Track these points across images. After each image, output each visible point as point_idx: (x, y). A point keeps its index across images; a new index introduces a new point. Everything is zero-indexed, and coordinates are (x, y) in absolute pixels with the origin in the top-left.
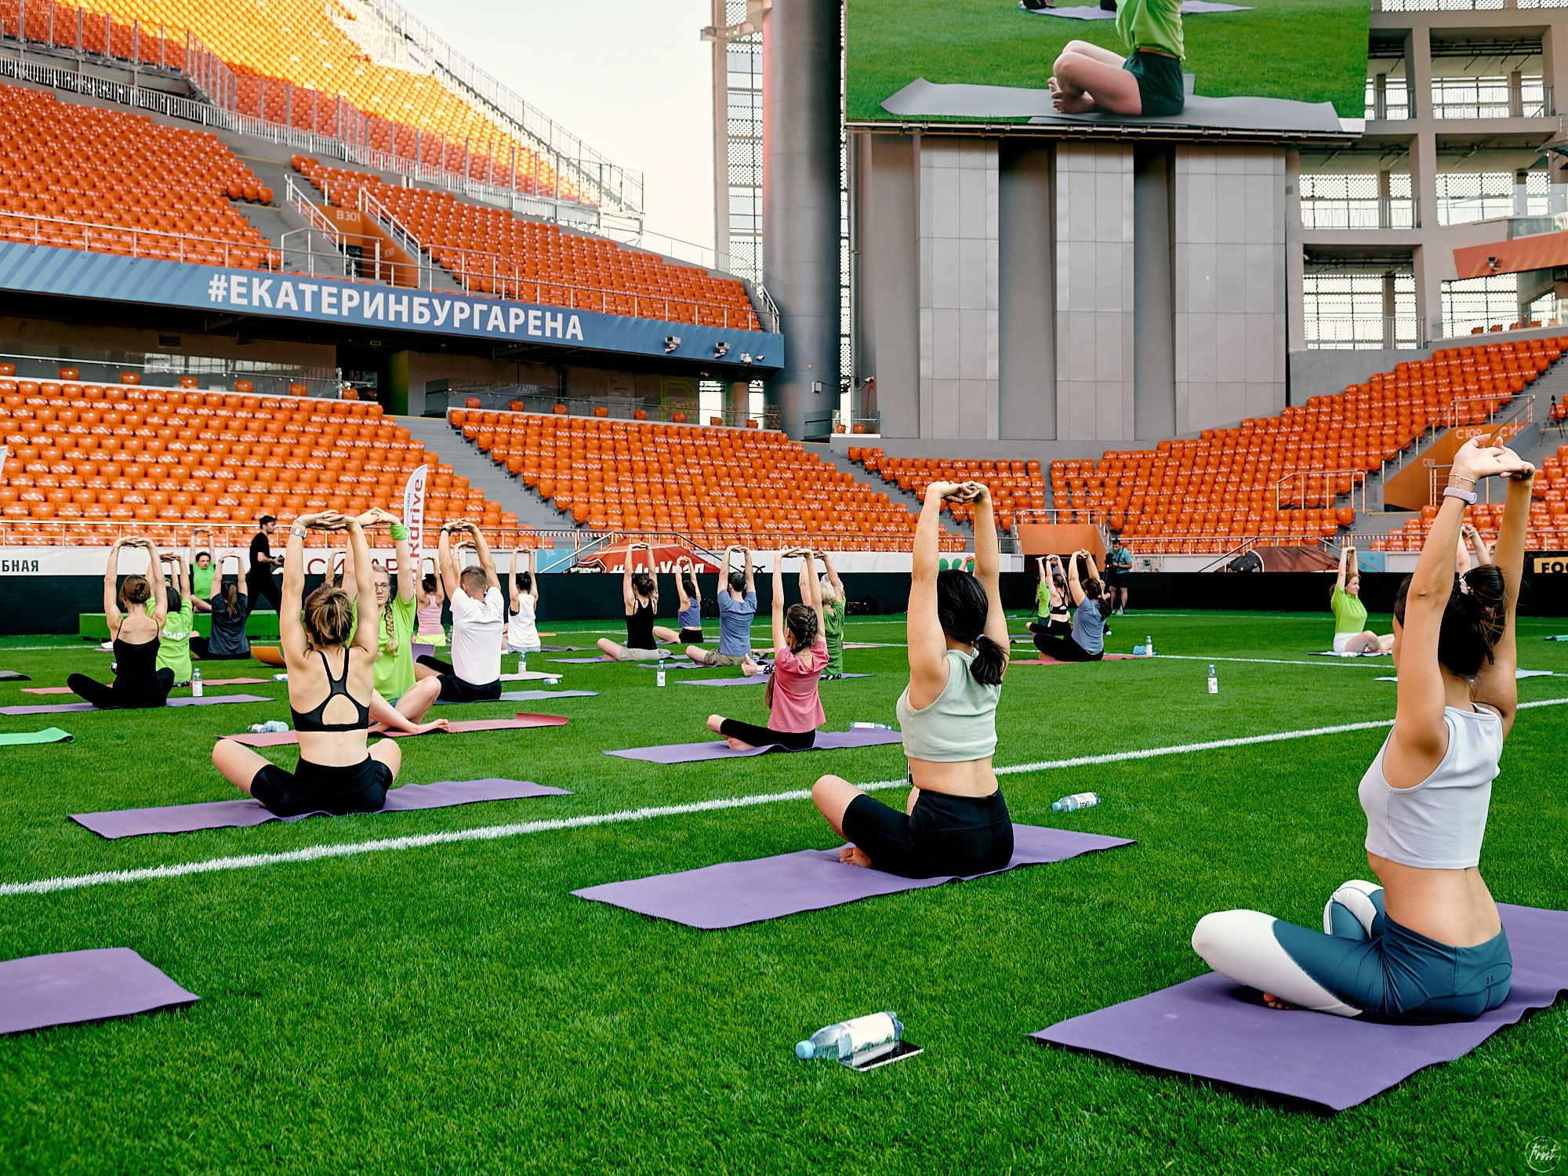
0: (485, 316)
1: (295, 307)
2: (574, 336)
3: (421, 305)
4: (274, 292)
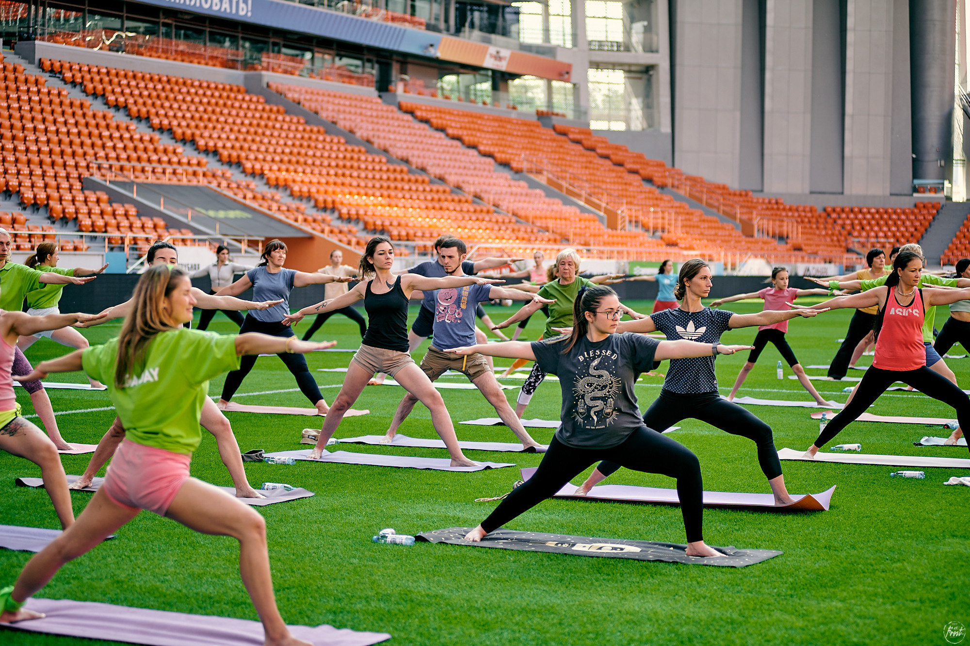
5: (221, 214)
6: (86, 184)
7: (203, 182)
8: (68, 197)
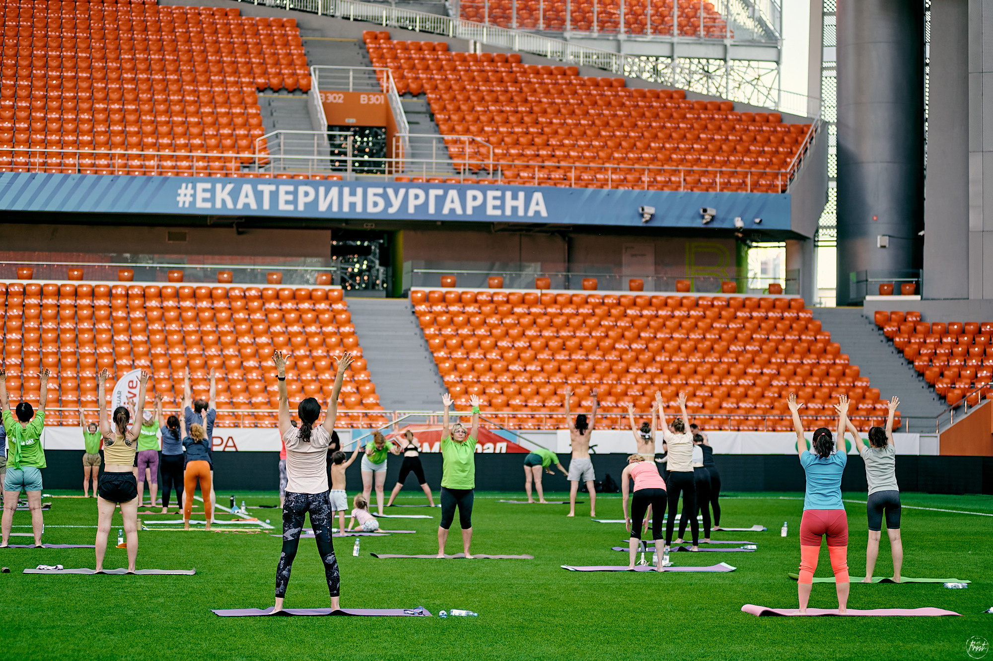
0: (440, 201)
1: (254, 206)
2: (537, 213)
3: (375, 195)
4: (235, 195)
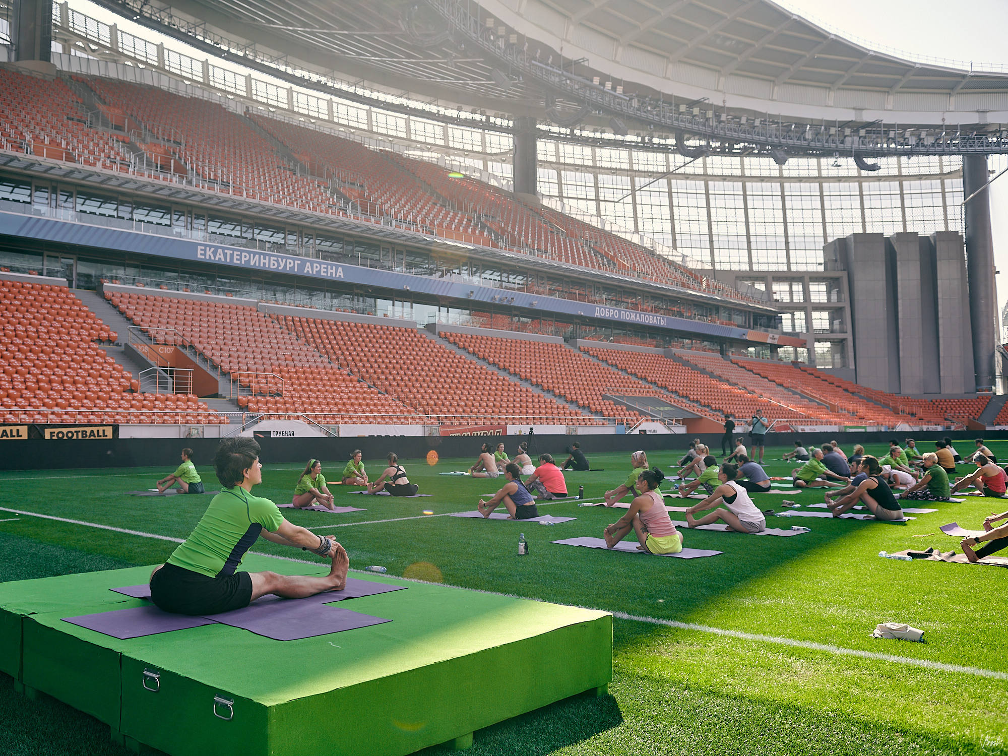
5: (662, 409)
6: (605, 398)
7: (652, 395)
8: (597, 403)
